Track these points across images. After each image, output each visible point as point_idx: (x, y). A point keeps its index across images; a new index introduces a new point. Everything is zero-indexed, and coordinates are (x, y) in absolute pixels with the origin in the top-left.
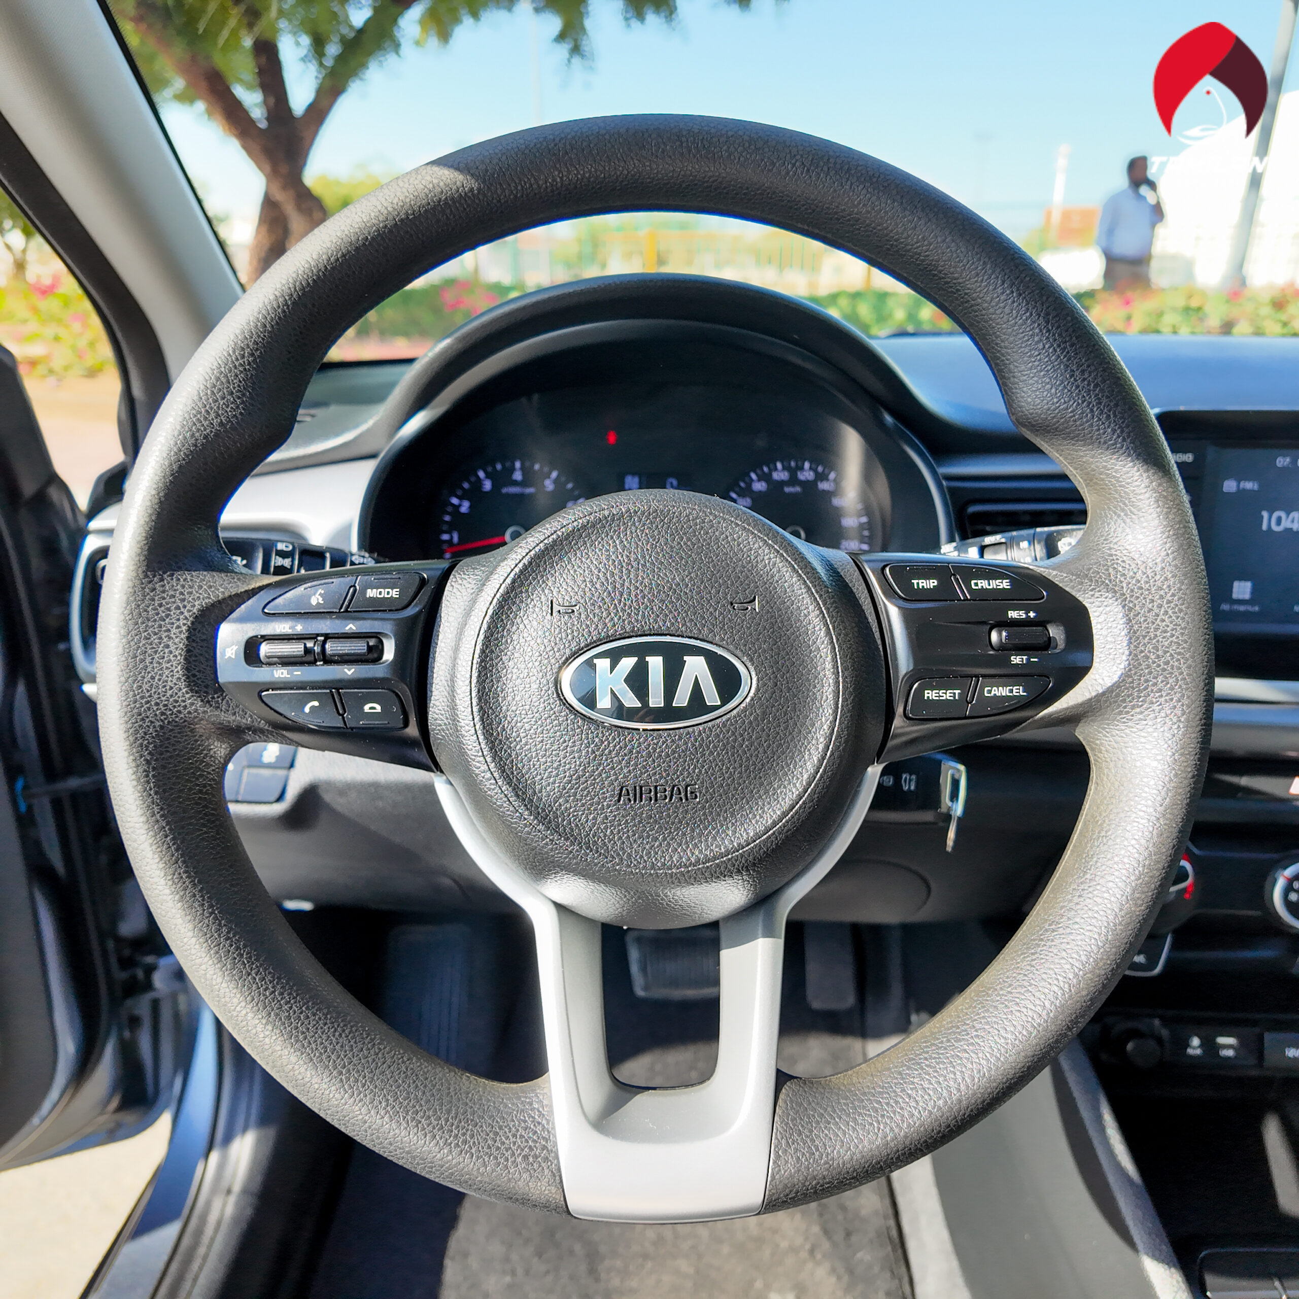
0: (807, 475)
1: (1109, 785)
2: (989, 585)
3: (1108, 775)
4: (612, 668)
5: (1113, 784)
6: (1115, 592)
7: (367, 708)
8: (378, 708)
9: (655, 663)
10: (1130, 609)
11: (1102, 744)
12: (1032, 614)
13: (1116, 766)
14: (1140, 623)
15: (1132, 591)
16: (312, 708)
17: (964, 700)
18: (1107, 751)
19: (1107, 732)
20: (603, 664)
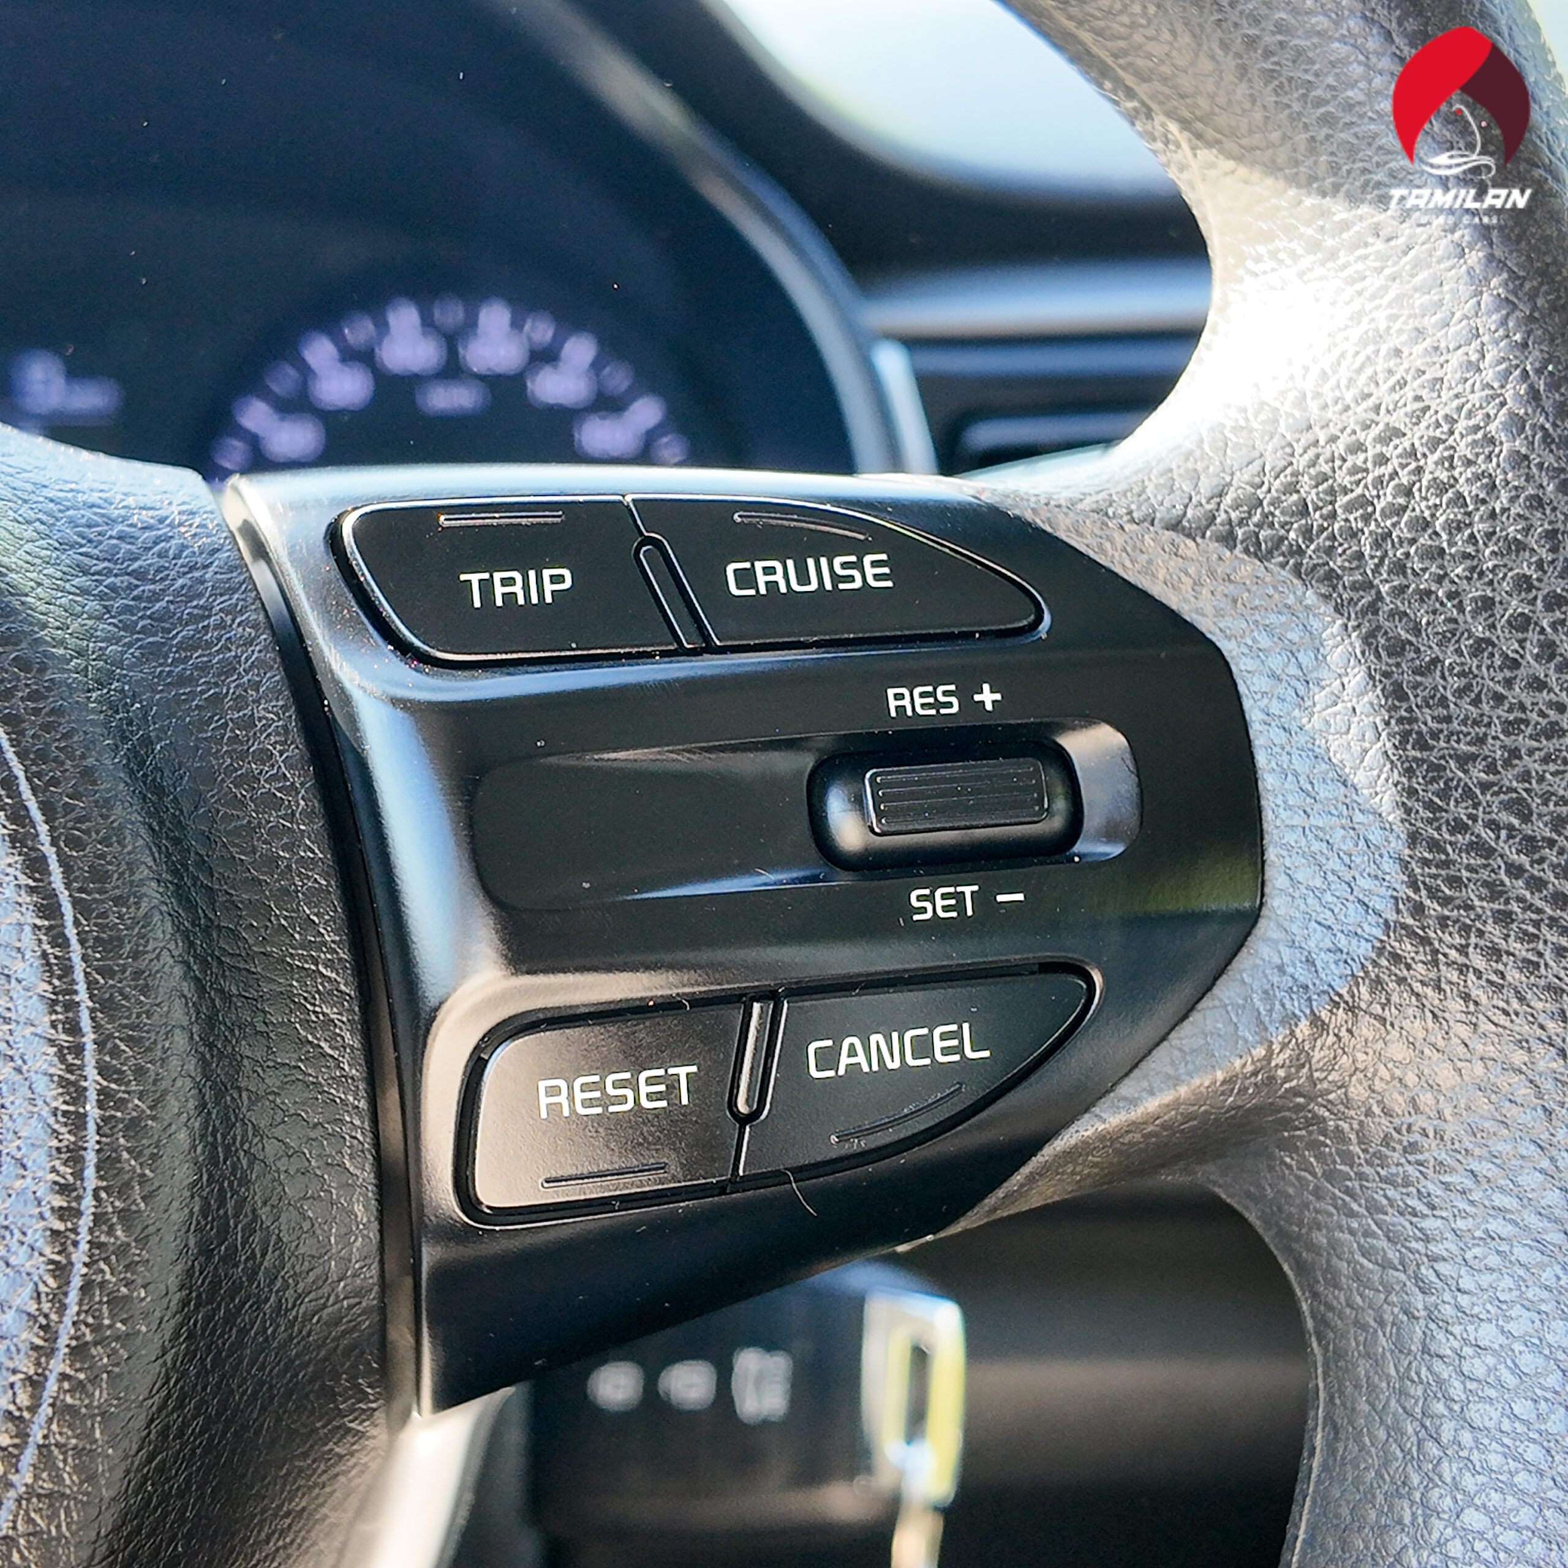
1: (1382, 1434)
2: (803, 579)
3: (1372, 1388)
5: (1396, 1430)
6: (1331, 577)
10: (1397, 648)
11: (1334, 1244)
12: (988, 697)
13: (1400, 1347)
14: (1443, 702)
15: (1400, 568)
18: (1357, 1277)
19: (1348, 1192)
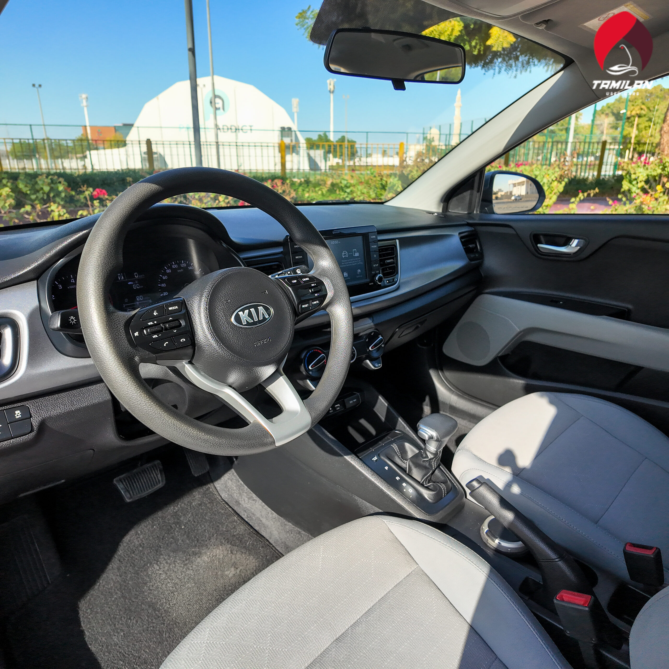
0: (184, 265)
4: (244, 313)
7: (181, 340)
8: (184, 340)
9: (252, 310)
10: (331, 281)
12: (315, 285)
14: (334, 282)
16: (166, 344)
17: (309, 306)
19: (331, 309)
20: (241, 313)
